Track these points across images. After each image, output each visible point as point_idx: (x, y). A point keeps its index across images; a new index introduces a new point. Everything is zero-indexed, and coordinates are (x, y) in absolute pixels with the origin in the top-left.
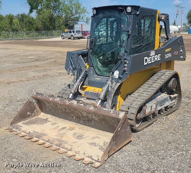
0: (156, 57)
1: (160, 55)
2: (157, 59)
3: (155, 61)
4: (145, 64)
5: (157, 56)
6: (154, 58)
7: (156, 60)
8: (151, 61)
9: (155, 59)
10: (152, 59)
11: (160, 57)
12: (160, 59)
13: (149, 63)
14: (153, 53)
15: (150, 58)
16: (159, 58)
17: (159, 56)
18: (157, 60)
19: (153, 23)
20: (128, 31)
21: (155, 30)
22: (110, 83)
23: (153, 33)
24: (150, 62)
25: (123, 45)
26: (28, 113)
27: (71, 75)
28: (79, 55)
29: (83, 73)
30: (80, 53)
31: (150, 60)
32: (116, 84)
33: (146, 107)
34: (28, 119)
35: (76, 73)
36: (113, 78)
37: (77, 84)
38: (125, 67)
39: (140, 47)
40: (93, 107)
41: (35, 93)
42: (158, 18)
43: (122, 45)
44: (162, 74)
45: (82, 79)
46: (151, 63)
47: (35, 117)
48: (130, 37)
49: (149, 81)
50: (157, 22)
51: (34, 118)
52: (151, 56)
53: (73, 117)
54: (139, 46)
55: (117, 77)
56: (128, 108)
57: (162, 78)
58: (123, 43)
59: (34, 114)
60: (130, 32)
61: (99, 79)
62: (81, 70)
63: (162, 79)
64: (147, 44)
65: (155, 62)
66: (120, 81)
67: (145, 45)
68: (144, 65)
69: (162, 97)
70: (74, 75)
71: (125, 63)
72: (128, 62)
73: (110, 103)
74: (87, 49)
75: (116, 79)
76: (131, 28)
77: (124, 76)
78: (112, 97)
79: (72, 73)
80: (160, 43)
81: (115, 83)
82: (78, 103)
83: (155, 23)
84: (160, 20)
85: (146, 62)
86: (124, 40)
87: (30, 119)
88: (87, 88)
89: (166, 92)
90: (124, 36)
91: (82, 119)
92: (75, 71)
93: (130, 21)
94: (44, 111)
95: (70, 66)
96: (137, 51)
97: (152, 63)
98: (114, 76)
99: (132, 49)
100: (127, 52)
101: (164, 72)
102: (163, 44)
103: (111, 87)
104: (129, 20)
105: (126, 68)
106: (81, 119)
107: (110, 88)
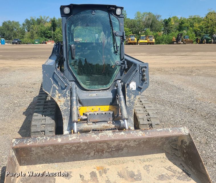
22: (127, 97)
27: (59, 96)
32: (135, 97)
35: (67, 93)
36: (129, 91)
38: (144, 76)
53: (89, 154)
61: (94, 95)
70: (65, 96)
71: (144, 72)
75: (133, 91)
77: (144, 87)
78: (133, 113)
79: (60, 95)
81: (133, 96)
91: (106, 152)
92: (66, 90)
93: (121, 24)
94: (25, 163)
95: (54, 85)
98: (130, 88)
103: (129, 101)
106: (104, 152)
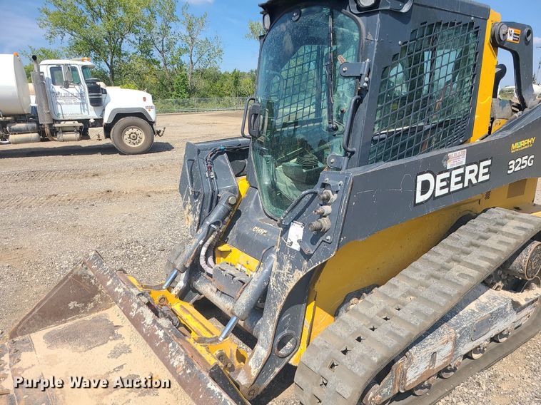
0: (472, 172)
1: (488, 162)
2: (477, 177)
3: (466, 184)
4: (420, 198)
5: (474, 167)
6: (463, 175)
7: (470, 181)
8: (448, 186)
9: (468, 177)
10: (454, 180)
11: (486, 170)
12: (487, 177)
13: (438, 193)
14: (456, 157)
15: (446, 175)
16: (484, 174)
17: (485, 167)
18: (474, 181)
19: (472, 52)
20: (359, 78)
21: (476, 76)
22: (276, 264)
23: (467, 85)
24: (446, 191)
25: (341, 128)
26: (72, 305)
27: (189, 210)
28: (222, 153)
29: (220, 209)
30: (222, 148)
31: (444, 184)
32: (292, 271)
33: (410, 362)
34: (74, 319)
35: (198, 207)
36: (283, 247)
37: (194, 242)
38: (322, 215)
39: (413, 133)
40: (182, 358)
41: (93, 253)
42: (493, 37)
43: (336, 129)
44: (492, 227)
45: (213, 226)
46: (450, 193)
47: (98, 311)
48: (366, 100)
49: (438, 248)
50: (487, 49)
51: (88, 318)
52: (447, 171)
54: (408, 130)
55: (296, 247)
56: (329, 364)
57: (488, 245)
58: (340, 119)
59: (95, 305)
60: (366, 79)
61: (261, 231)
62: (215, 200)
63: (487, 248)
64: (442, 123)
65: (464, 188)
66: (305, 263)
67: (434, 128)
68: (416, 205)
69: (483, 308)
70: (194, 212)
71: (325, 201)
72: (334, 197)
73: (271, 330)
74: (244, 136)
75: (292, 251)
76: (370, 64)
77: (320, 249)
78: (278, 313)
79: (190, 207)
80: (493, 119)
81: (288, 266)
82: (154, 322)
83: (479, 54)
84: (497, 43)
85: (423, 193)
86: (342, 112)
87: (80, 318)
88: (231, 251)
89: (500, 284)
90: (343, 95)
92: (197, 200)
93: (370, 37)
95: (189, 185)
96: (395, 150)
97: (452, 196)
98: (289, 241)
99: (375, 142)
100: (353, 153)
101: (500, 221)
102: (503, 122)
103: (278, 276)
104: (367, 34)
105: (326, 223)
107: (273, 279)
